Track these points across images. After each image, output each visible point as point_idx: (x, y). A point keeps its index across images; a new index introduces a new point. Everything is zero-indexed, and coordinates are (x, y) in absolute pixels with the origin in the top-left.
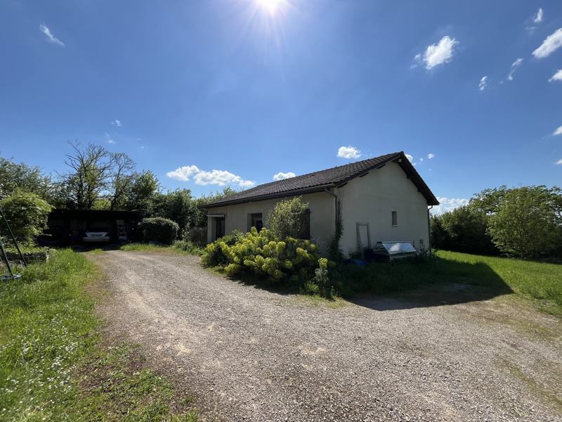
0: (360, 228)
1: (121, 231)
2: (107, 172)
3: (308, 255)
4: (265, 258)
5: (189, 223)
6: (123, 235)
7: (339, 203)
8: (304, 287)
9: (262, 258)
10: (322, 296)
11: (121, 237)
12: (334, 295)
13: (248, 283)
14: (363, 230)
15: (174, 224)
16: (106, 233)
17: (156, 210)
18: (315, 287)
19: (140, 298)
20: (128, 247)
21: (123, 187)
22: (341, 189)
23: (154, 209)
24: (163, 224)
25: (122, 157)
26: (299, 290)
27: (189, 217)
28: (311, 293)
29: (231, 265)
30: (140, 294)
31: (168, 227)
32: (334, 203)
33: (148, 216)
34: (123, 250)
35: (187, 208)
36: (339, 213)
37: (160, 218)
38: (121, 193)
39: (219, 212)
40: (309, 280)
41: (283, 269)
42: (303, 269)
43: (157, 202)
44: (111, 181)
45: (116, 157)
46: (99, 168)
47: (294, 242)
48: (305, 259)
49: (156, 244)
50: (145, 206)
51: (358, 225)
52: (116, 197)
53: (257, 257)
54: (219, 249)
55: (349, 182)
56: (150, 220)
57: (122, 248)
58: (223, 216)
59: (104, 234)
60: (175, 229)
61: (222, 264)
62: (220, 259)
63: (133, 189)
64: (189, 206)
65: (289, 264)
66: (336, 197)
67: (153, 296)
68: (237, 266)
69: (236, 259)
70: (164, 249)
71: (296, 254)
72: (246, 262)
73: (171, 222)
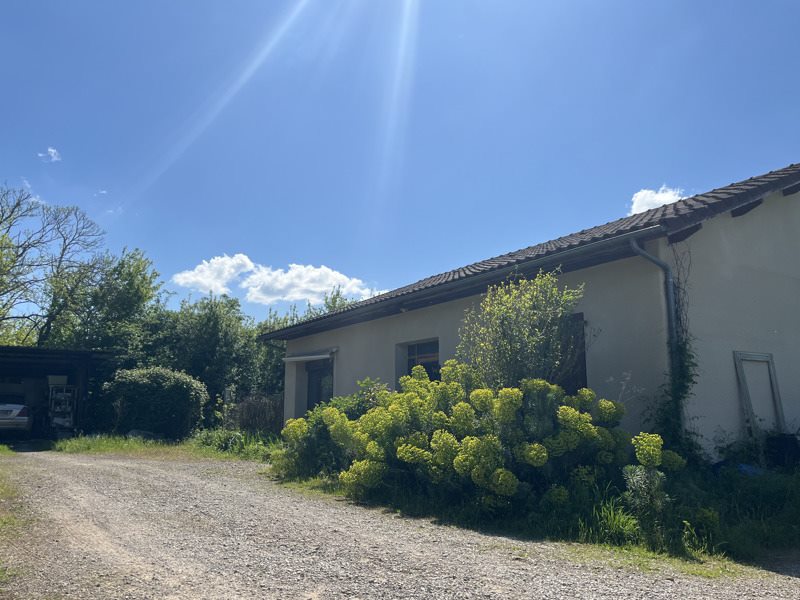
0: (747, 367)
1: (58, 403)
2: (32, 254)
3: (594, 430)
4: (459, 440)
5: (233, 387)
6: (63, 415)
7: (677, 287)
8: (591, 522)
9: (451, 438)
10: (653, 547)
11: (58, 421)
12: (696, 547)
13: (412, 512)
14: (756, 377)
15: (197, 384)
16: (22, 407)
17: (150, 350)
18: (628, 523)
19: (101, 534)
20: (74, 443)
21: (71, 292)
22: (680, 246)
23: (146, 347)
24: (167, 385)
25: (72, 217)
26: (576, 530)
27: (234, 370)
28: (618, 540)
29: (360, 465)
30: (103, 526)
31: (181, 390)
32: (662, 287)
33: (130, 364)
34: (60, 450)
35: (229, 344)
36: (678, 318)
37: (159, 370)
38: (65, 306)
39: (317, 349)
40: (607, 499)
41: (518, 467)
42: (583, 470)
43: (154, 328)
44: (41, 276)
45: (57, 218)
46: (14, 243)
47: (548, 390)
48: (586, 441)
49: (147, 437)
50: (122, 339)
51: (738, 361)
52: (51, 317)
53: (435, 436)
54: (321, 429)
55: (704, 222)
56: (135, 374)
57: (60, 444)
58: (328, 356)
59: (16, 409)
60: (198, 399)
61: (329, 472)
62: (324, 459)
63: (95, 296)
64: (235, 341)
65: (535, 452)
66: (666, 270)
67: (138, 531)
68: (378, 466)
69: (372, 447)
70: (167, 449)
71: (557, 426)
72: (404, 451)
73: (188, 379)
